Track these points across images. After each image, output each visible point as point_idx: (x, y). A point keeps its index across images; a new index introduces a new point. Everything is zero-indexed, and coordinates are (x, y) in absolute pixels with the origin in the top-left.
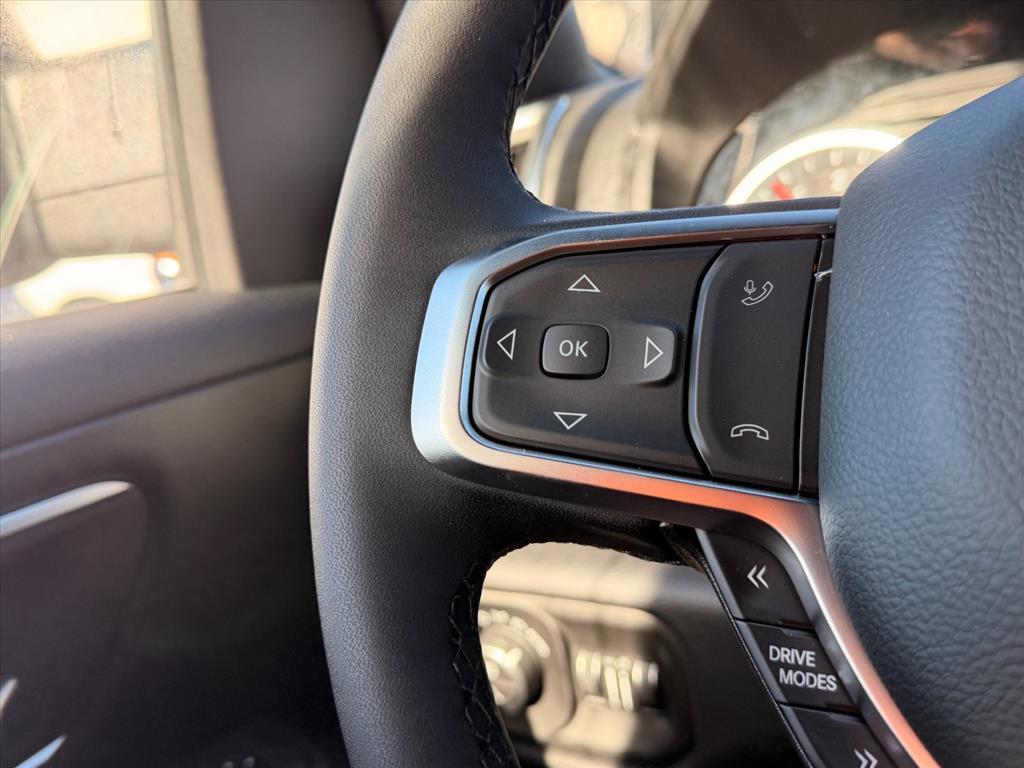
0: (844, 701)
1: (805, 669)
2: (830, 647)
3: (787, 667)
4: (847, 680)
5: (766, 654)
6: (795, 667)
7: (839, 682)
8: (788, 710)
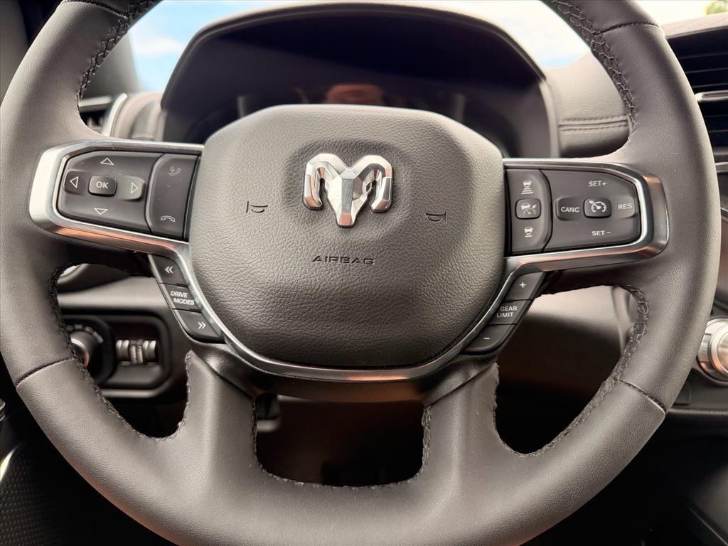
0: (196, 308)
1: (183, 298)
2: (192, 292)
3: (177, 297)
4: (197, 302)
5: (169, 293)
6: (180, 298)
7: (195, 302)
8: (176, 311)
